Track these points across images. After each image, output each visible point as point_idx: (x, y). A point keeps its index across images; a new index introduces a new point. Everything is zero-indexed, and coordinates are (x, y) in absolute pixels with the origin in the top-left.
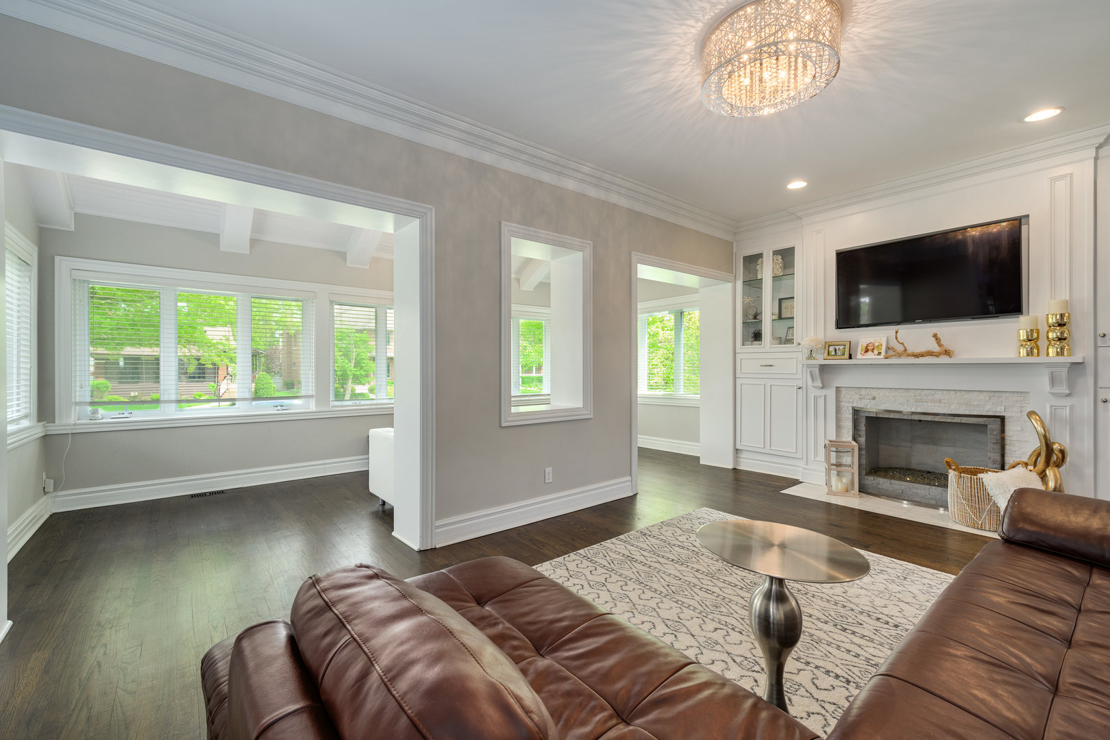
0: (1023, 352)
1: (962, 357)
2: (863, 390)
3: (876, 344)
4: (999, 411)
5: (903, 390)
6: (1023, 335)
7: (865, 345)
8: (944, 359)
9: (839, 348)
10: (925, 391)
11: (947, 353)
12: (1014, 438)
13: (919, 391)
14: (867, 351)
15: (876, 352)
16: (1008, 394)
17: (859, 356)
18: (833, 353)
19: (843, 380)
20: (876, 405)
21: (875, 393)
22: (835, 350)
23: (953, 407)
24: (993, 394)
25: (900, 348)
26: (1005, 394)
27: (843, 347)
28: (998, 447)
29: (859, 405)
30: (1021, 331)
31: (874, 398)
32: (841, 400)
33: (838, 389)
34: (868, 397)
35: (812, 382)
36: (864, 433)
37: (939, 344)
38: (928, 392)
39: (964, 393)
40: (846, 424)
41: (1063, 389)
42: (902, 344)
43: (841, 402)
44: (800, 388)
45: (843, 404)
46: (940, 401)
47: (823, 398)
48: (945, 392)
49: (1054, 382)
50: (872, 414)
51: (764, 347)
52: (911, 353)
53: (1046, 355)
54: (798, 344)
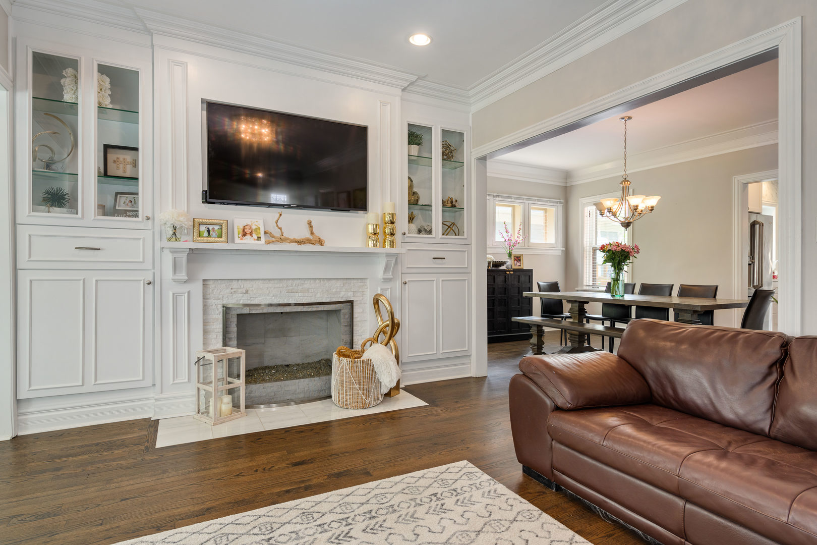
0: (371, 243)
1: (329, 246)
2: (235, 283)
3: (254, 227)
4: (349, 296)
5: (276, 281)
6: (370, 229)
7: (242, 227)
8: (317, 248)
9: (213, 229)
10: (296, 281)
11: (321, 242)
12: (358, 319)
13: (290, 281)
14: (245, 235)
15: (255, 236)
16: (355, 281)
17: (237, 240)
18: (206, 234)
19: (212, 271)
20: (238, 300)
21: (248, 285)
22: (209, 231)
23: (318, 295)
24: (345, 281)
25: (277, 233)
26: (353, 281)
27: (218, 227)
28: (347, 329)
29: (231, 302)
30: (370, 226)
31: (247, 292)
32: (208, 296)
33: (206, 283)
34: (240, 290)
35: (175, 274)
36: (236, 334)
37: (312, 233)
38: (298, 281)
39: (326, 281)
40: (213, 327)
41: (389, 275)
42: (280, 229)
43: (208, 299)
44: (149, 283)
45: (211, 302)
46: (308, 290)
47: (186, 295)
48: (312, 281)
49: (386, 269)
50: (246, 311)
51: (83, 218)
52: (288, 239)
53: (384, 246)
54: (148, 219)
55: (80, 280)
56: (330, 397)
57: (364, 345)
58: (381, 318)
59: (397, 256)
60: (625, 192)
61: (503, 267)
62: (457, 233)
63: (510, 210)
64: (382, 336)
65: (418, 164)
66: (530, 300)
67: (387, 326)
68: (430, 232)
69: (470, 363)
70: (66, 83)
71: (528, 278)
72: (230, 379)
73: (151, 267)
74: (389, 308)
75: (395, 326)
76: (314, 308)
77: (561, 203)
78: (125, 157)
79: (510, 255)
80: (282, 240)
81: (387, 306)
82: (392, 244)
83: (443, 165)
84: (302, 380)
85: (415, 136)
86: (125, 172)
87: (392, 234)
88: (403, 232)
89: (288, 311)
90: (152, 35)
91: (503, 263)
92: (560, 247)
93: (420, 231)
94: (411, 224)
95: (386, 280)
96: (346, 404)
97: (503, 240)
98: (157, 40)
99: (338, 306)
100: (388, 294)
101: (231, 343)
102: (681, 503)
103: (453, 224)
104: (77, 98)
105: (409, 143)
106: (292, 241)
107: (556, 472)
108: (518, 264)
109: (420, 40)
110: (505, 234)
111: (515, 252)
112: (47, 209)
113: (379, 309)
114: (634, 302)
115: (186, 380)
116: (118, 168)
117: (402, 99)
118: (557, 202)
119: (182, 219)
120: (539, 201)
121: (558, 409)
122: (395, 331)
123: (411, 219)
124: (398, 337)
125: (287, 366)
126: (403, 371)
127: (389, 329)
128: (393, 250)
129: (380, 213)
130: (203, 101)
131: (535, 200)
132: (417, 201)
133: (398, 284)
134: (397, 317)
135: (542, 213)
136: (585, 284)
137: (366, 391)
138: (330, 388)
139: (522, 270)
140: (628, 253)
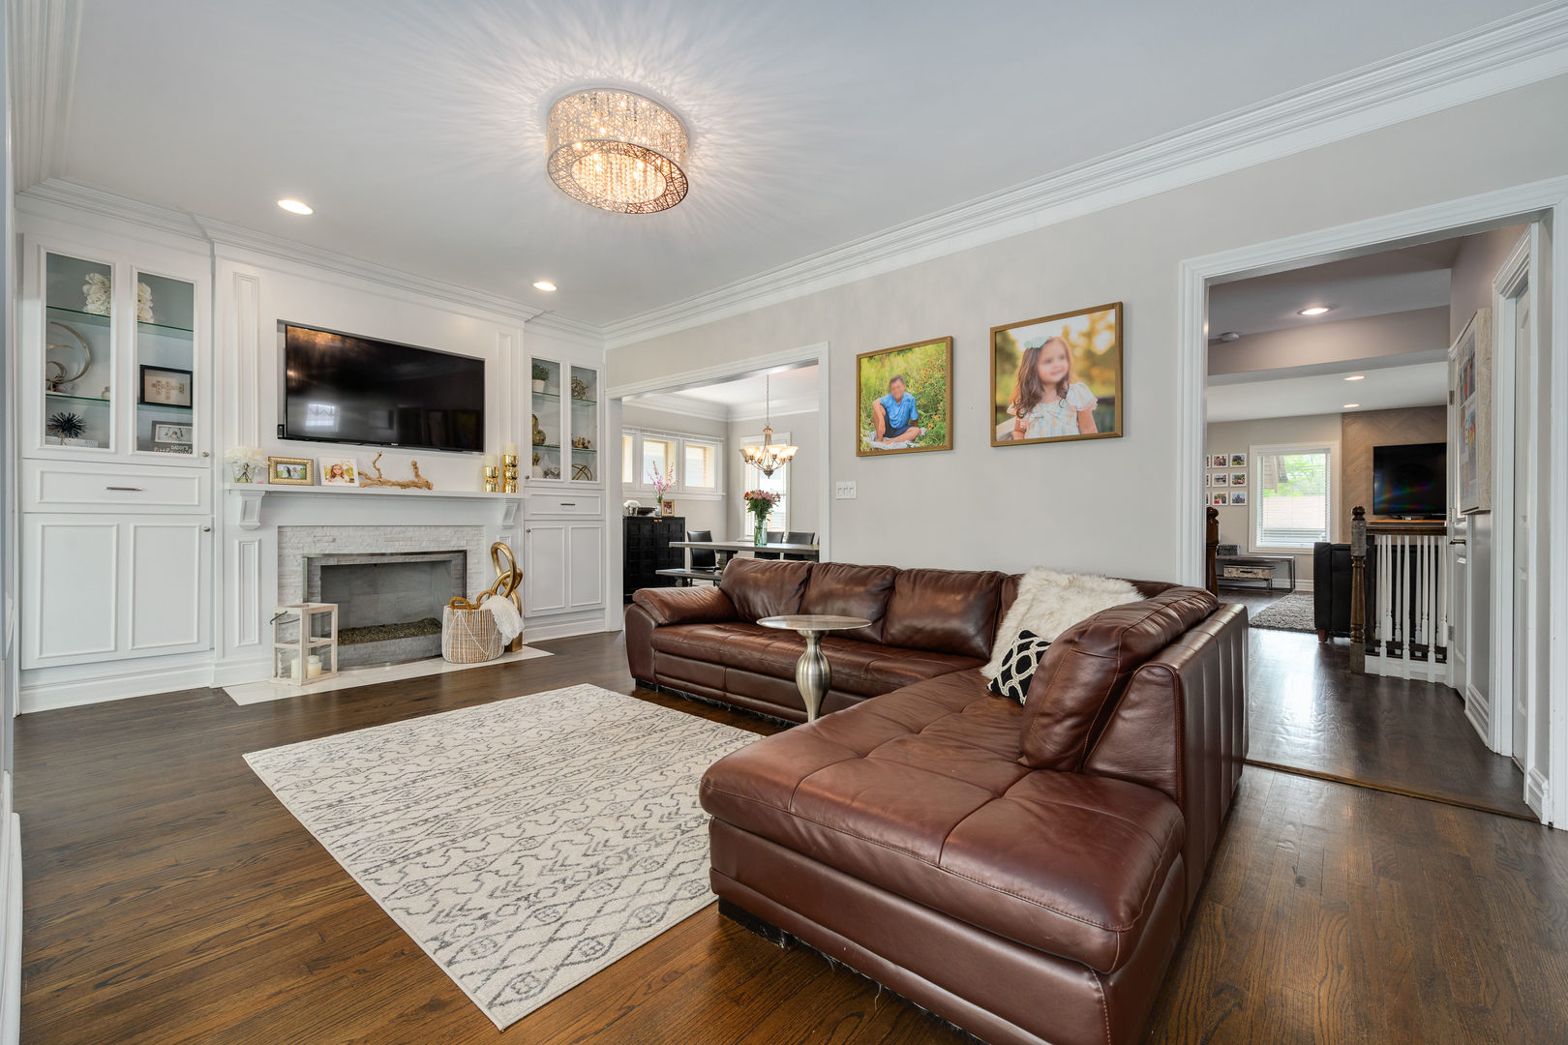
0: (489, 487)
1: (438, 490)
2: (318, 529)
3: (345, 468)
4: (461, 546)
5: (371, 528)
6: (488, 472)
7: (330, 468)
8: (424, 492)
9: (295, 470)
10: (396, 529)
11: (428, 486)
12: (472, 571)
13: (389, 528)
14: (334, 476)
15: (347, 478)
16: (469, 529)
17: (324, 482)
18: (285, 475)
19: (291, 515)
20: (322, 547)
21: (335, 532)
22: (289, 471)
23: (424, 545)
24: (457, 529)
25: (374, 474)
26: (466, 529)
27: (301, 467)
28: (460, 581)
29: (315, 552)
30: (487, 469)
31: (334, 540)
32: (284, 545)
33: (282, 530)
34: (326, 539)
35: (244, 518)
36: (319, 589)
37: (417, 475)
38: (399, 529)
39: (433, 529)
40: (292, 580)
41: (510, 522)
42: (379, 470)
43: (284, 548)
44: (208, 530)
45: (288, 551)
46: (411, 539)
47: (257, 543)
48: (416, 528)
49: (507, 515)
50: (332, 562)
51: (116, 453)
52: (389, 482)
53: (504, 491)
54: (206, 455)
55: (112, 526)
56: (441, 655)
57: (480, 598)
58: (500, 569)
59: (519, 503)
60: (768, 440)
61: (650, 515)
62: (589, 476)
63: (662, 446)
64: (501, 588)
65: (544, 400)
66: (682, 551)
67: (509, 576)
68: (558, 476)
69: (603, 618)
70: (91, 292)
71: (679, 527)
72: (312, 639)
73: (209, 512)
74: (510, 557)
75: (517, 577)
76: (419, 559)
77: (721, 441)
78: (169, 380)
79: (660, 500)
80: (381, 482)
81: (508, 554)
82: (514, 490)
83: (573, 403)
84: (403, 639)
85: (541, 371)
86: (168, 398)
87: (514, 478)
88: (526, 475)
89: (386, 562)
90: (212, 244)
91: (651, 510)
92: (721, 492)
93: (545, 474)
94: (536, 467)
95: (506, 528)
96: (462, 658)
97: (652, 482)
98: (219, 249)
99: (448, 555)
100: (509, 542)
101: (314, 599)
102: (722, 668)
103: (585, 467)
104: (108, 309)
105: (533, 378)
106: (394, 484)
107: (658, 676)
108: (669, 511)
109: (545, 286)
110: (654, 476)
111: (666, 497)
112: (59, 440)
113: (497, 559)
114: (782, 550)
115: (257, 641)
116: (159, 393)
117: (525, 331)
118: (716, 441)
119: (257, 457)
120: (695, 438)
121: (660, 626)
122: (517, 581)
123: (536, 461)
124: (520, 588)
125: (383, 626)
126: (526, 627)
127: (509, 581)
128: (514, 496)
129: (498, 454)
130: (279, 322)
131: (691, 437)
132: (543, 440)
133: (520, 532)
134: (520, 567)
135: (700, 451)
136: (746, 534)
137: (485, 643)
138: (440, 646)
139: (673, 518)
140: (769, 501)
